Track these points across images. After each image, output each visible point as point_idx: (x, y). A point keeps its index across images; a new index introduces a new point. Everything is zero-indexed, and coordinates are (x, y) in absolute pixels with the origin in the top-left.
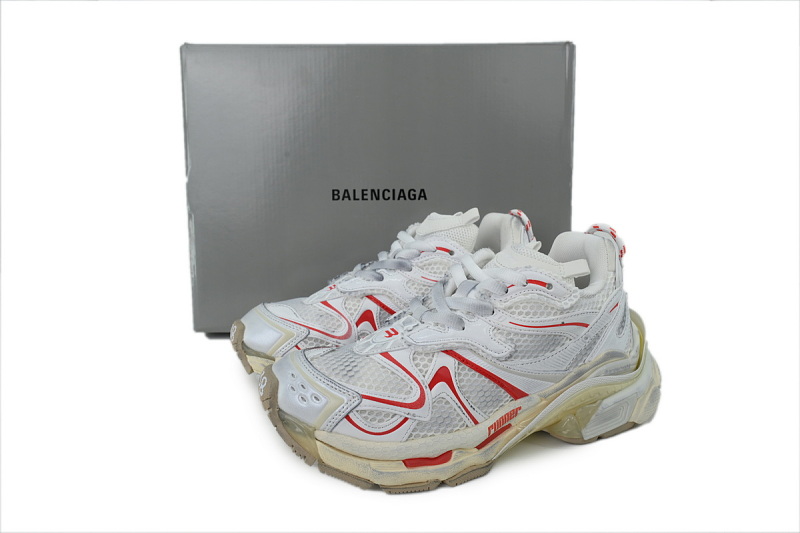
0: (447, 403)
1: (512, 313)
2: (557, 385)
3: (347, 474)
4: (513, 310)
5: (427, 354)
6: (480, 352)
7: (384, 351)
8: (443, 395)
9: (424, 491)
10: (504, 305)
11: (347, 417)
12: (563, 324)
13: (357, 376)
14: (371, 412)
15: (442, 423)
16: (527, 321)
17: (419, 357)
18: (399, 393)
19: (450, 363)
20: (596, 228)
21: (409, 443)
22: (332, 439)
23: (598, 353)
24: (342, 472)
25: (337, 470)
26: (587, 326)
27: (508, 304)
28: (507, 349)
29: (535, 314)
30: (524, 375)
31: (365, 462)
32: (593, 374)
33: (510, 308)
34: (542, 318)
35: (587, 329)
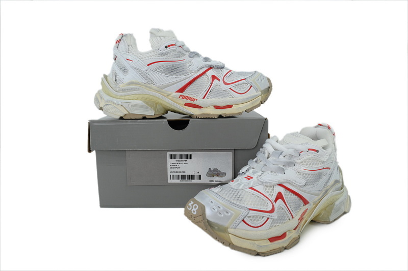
0: (283, 209)
1: (304, 164)
2: (319, 197)
3: (245, 249)
4: (303, 163)
5: (271, 187)
6: (293, 184)
7: (250, 187)
8: (281, 206)
9: (278, 253)
10: (300, 161)
11: (243, 221)
12: (324, 168)
13: (243, 199)
14: (253, 216)
15: (281, 219)
16: (311, 168)
17: (268, 188)
18: (263, 206)
19: (282, 190)
20: (320, 125)
21: (270, 230)
22: (237, 232)
23: (332, 182)
24: (243, 248)
25: (240, 247)
26: (329, 169)
27: (302, 160)
28: (304, 182)
29: (313, 164)
30: (309, 193)
31: (253, 241)
32: (330, 192)
33: (302, 162)
34: (316, 166)
35: (330, 170)
